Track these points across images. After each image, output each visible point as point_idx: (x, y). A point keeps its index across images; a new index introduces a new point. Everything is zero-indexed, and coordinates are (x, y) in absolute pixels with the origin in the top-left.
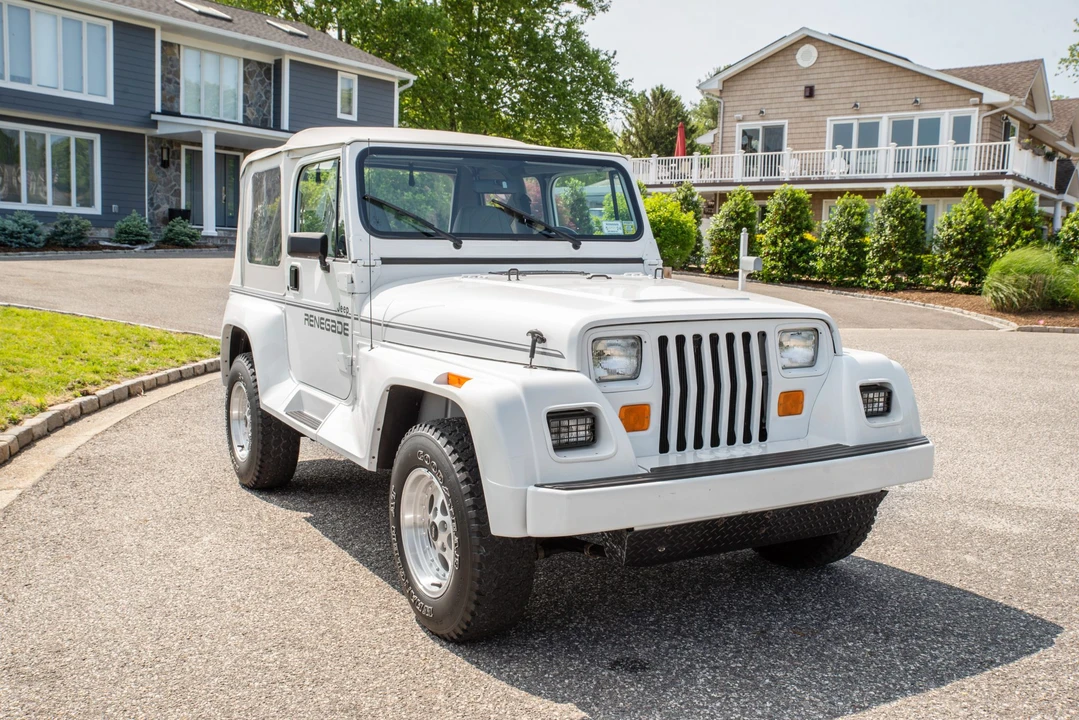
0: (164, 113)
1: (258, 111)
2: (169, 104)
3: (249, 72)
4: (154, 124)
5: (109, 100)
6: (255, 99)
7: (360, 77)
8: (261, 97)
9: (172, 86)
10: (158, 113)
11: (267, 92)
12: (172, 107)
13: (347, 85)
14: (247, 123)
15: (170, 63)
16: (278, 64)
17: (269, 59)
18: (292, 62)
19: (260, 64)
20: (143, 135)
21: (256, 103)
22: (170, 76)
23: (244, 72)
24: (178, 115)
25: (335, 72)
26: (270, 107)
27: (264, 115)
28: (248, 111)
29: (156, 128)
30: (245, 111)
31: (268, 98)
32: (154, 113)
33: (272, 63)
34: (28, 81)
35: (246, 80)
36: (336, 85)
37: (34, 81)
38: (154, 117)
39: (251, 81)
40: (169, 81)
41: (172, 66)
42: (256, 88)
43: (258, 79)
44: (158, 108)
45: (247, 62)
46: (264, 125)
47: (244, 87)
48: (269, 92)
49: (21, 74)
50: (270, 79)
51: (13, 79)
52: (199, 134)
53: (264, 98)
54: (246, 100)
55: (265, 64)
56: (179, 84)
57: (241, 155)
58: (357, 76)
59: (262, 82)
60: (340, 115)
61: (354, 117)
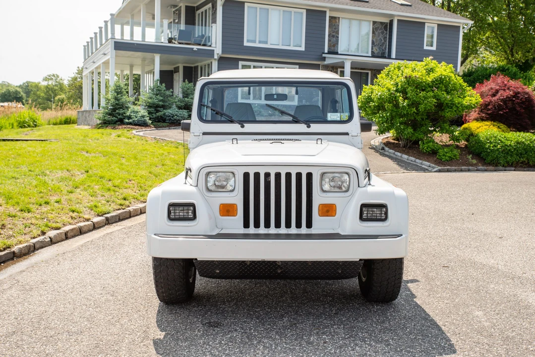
0: (329, 53)
1: (379, 48)
2: (333, 48)
3: (375, 28)
4: (324, 59)
5: (303, 49)
6: (378, 42)
7: (439, 25)
8: (382, 40)
9: (334, 39)
10: (326, 53)
11: (385, 38)
12: (334, 49)
13: (430, 31)
14: (373, 56)
15: (334, 27)
16: (391, 22)
17: (386, 20)
18: (399, 20)
19: (382, 23)
20: (319, 65)
21: (379, 44)
22: (334, 34)
23: (373, 28)
24: (337, 53)
25: (424, 23)
26: (386, 45)
27: (383, 50)
28: (374, 49)
29: (325, 61)
30: (372, 49)
31: (385, 41)
32: (324, 53)
33: (388, 22)
34: (266, 43)
35: (373, 32)
36: (424, 31)
37: (269, 43)
38: (324, 55)
39: (376, 33)
40: (333, 36)
41: (335, 29)
42: (379, 36)
43: (380, 31)
44: (326, 51)
45: (374, 23)
46: (383, 57)
47: (373, 36)
49: (263, 39)
50: (387, 31)
51: (260, 42)
52: (343, 63)
53: (383, 41)
54: (373, 43)
55: (384, 23)
56: (338, 37)
57: (370, 72)
58: (437, 25)
59: (382, 33)
60: (426, 48)
61: (434, 48)
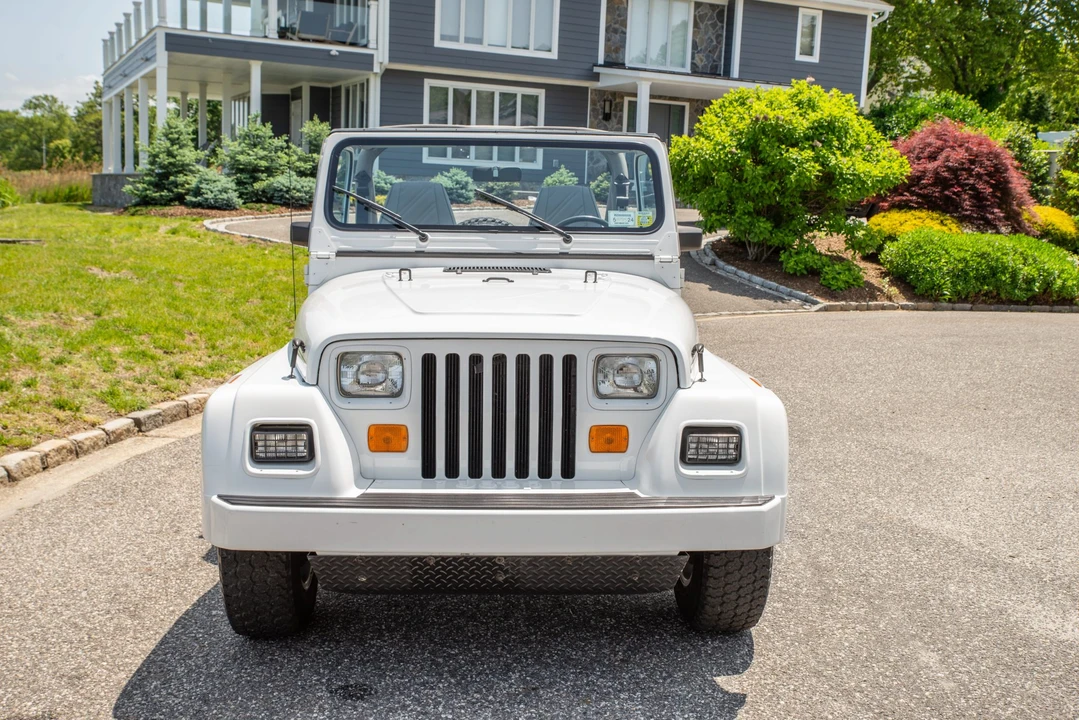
0: (607, 64)
1: (707, 57)
2: (614, 55)
3: (700, 16)
4: (596, 77)
5: (554, 55)
6: (705, 44)
7: (825, 13)
8: (712, 41)
9: (618, 36)
10: (600, 66)
11: (719, 36)
12: (617, 58)
13: (808, 22)
14: (695, 71)
15: (618, 12)
16: (732, 5)
18: (747, 2)
19: (712, 6)
20: (587, 88)
21: (706, 48)
22: (617, 26)
23: (695, 16)
24: (622, 66)
25: (796, 9)
26: (721, 51)
27: (714, 61)
28: (697, 58)
29: (599, 81)
30: (693, 58)
31: (719, 43)
32: (596, 65)
33: (726, 4)
34: (480, 41)
35: (696, 25)
36: (796, 23)
37: (486, 42)
38: (596, 69)
39: (702, 26)
40: (615, 31)
41: (619, 16)
42: (706, 33)
43: (709, 23)
44: (601, 61)
45: (698, 5)
46: (713, 73)
47: (694, 33)
48: (721, 35)
49: (474, 35)
50: (722, 22)
51: (468, 40)
52: (636, 87)
53: (715, 43)
54: (695, 46)
55: (718, 6)
56: (625, 33)
57: (687, 105)
58: (821, 12)
59: (714, 26)
60: (799, 58)
61: (815, 58)
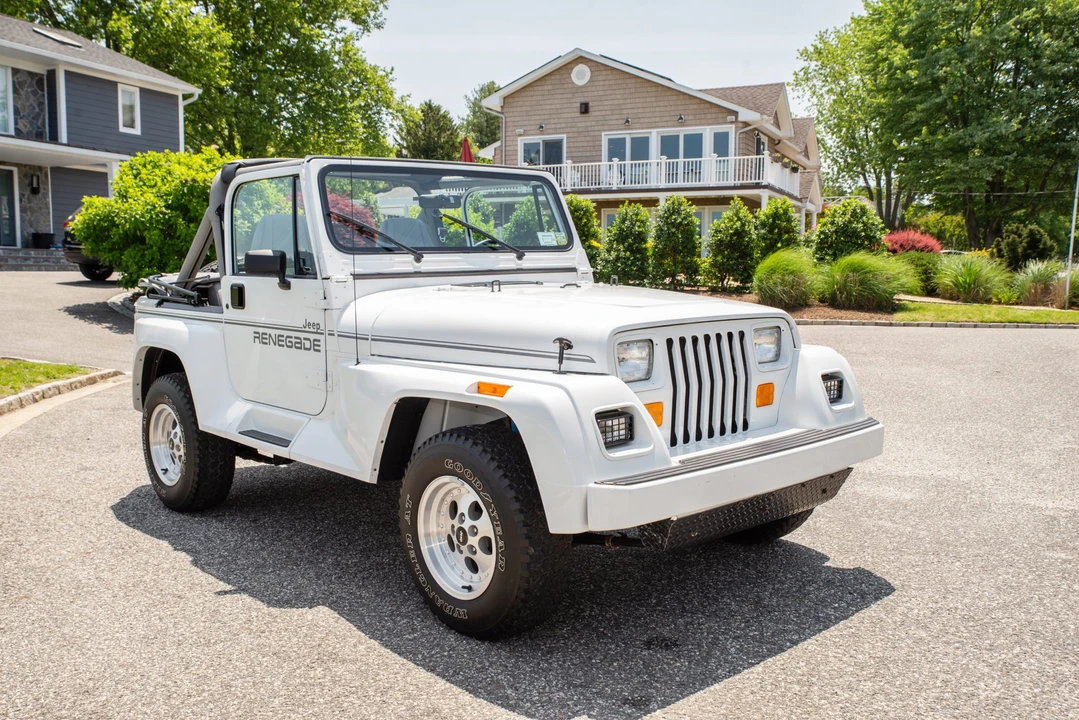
1: (31, 124)
3: (19, 83)
6: (27, 111)
7: (143, 91)
8: (34, 108)
11: (41, 104)
13: (128, 98)
14: (19, 134)
16: (52, 74)
17: (41, 70)
18: (67, 73)
19: (30, 74)
21: (29, 115)
23: (13, 82)
25: (115, 84)
26: (44, 119)
27: (39, 128)
28: (20, 123)
30: (16, 123)
31: (42, 110)
33: (45, 73)
35: (15, 91)
36: (117, 98)
39: (22, 92)
42: (27, 99)
43: (29, 90)
45: (15, 71)
46: (39, 137)
47: (14, 99)
48: (43, 103)
50: (43, 90)
53: (37, 110)
54: (17, 112)
55: (36, 74)
57: (15, 170)
58: (138, 89)
59: (34, 93)
60: (122, 129)
61: (137, 131)
